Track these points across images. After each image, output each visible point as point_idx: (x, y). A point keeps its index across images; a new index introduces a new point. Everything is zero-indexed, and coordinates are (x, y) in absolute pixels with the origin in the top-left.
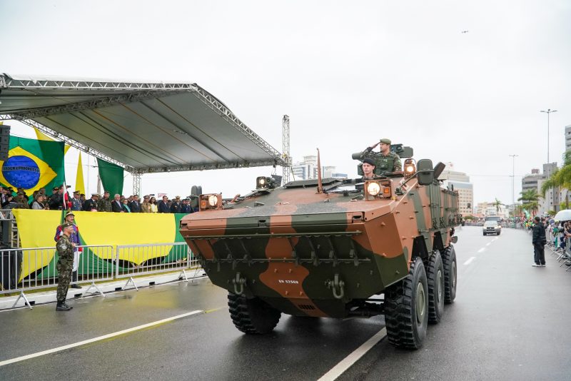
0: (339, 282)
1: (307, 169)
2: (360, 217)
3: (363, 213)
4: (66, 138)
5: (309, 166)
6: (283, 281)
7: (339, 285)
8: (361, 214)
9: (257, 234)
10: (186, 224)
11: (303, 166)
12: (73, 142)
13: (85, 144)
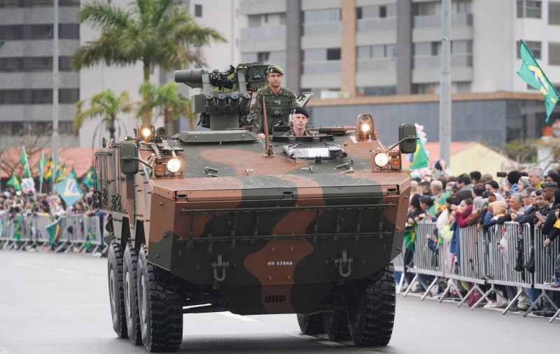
0: (348, 259)
2: (394, 190)
3: (398, 186)
6: (273, 263)
7: (348, 263)
8: (396, 187)
9: (278, 207)
10: (185, 195)
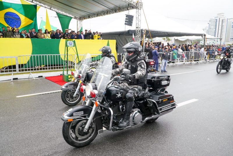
1: (218, 20)
4: (38, 3)
5: (219, 19)
11: (216, 19)
12: (42, 5)
13: (49, 6)
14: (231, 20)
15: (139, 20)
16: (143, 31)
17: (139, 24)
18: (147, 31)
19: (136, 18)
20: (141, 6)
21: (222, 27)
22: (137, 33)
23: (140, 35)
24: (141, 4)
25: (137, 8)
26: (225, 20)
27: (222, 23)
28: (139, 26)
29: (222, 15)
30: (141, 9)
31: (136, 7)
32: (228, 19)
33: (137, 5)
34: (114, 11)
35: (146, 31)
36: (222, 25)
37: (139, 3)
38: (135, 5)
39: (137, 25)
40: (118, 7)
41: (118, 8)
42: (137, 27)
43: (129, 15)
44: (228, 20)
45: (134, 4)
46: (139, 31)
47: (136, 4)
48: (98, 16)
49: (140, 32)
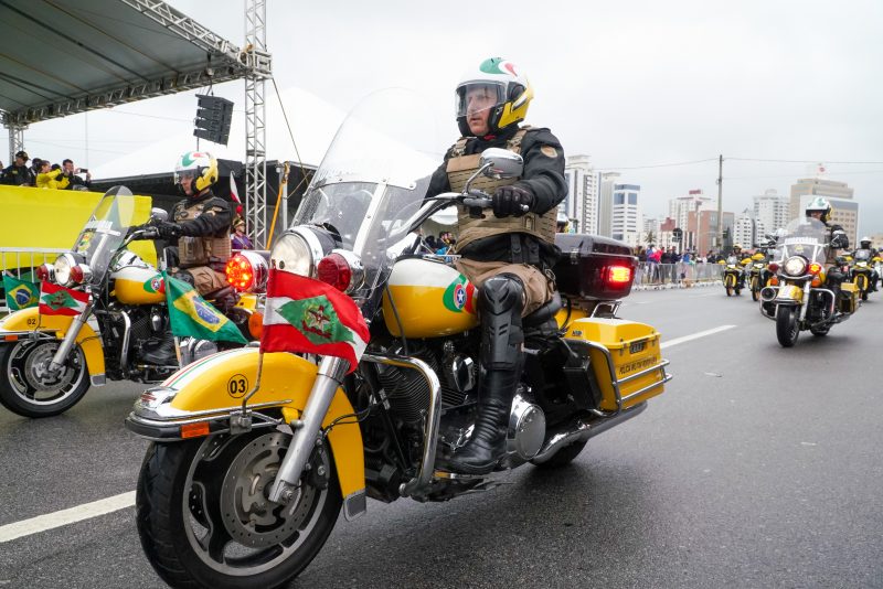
1: (573, 178)
5: (576, 172)
14: (610, 178)
15: (259, 124)
16: (278, 170)
17: (260, 137)
18: (293, 168)
19: (247, 113)
20: (264, 67)
21: (585, 198)
22: (250, 176)
23: (264, 182)
24: (264, 59)
25: (246, 73)
26: (593, 179)
27: (585, 188)
28: (259, 148)
29: (585, 160)
30: (264, 79)
31: (245, 70)
32: (600, 174)
33: (245, 62)
34: (157, 84)
35: (288, 170)
36: (585, 193)
37: (254, 55)
38: (239, 60)
39: (251, 140)
40: (173, 69)
41: (173, 72)
42: (250, 148)
43: (213, 98)
44: (603, 179)
45: (231, 55)
46: (261, 169)
47: (243, 57)
48: (87, 105)
49: (262, 172)
